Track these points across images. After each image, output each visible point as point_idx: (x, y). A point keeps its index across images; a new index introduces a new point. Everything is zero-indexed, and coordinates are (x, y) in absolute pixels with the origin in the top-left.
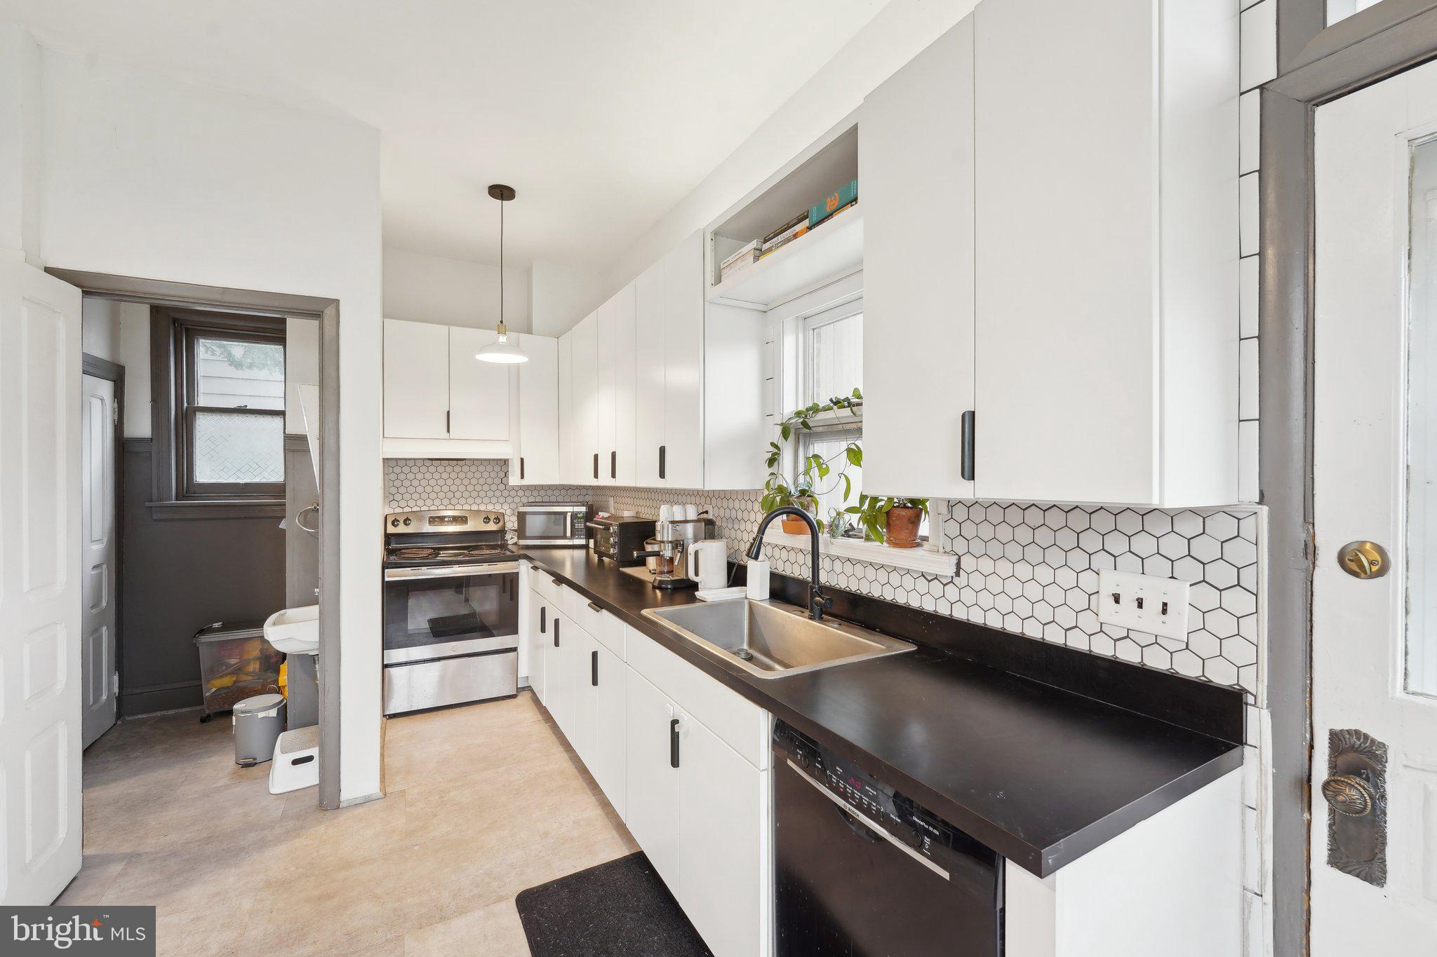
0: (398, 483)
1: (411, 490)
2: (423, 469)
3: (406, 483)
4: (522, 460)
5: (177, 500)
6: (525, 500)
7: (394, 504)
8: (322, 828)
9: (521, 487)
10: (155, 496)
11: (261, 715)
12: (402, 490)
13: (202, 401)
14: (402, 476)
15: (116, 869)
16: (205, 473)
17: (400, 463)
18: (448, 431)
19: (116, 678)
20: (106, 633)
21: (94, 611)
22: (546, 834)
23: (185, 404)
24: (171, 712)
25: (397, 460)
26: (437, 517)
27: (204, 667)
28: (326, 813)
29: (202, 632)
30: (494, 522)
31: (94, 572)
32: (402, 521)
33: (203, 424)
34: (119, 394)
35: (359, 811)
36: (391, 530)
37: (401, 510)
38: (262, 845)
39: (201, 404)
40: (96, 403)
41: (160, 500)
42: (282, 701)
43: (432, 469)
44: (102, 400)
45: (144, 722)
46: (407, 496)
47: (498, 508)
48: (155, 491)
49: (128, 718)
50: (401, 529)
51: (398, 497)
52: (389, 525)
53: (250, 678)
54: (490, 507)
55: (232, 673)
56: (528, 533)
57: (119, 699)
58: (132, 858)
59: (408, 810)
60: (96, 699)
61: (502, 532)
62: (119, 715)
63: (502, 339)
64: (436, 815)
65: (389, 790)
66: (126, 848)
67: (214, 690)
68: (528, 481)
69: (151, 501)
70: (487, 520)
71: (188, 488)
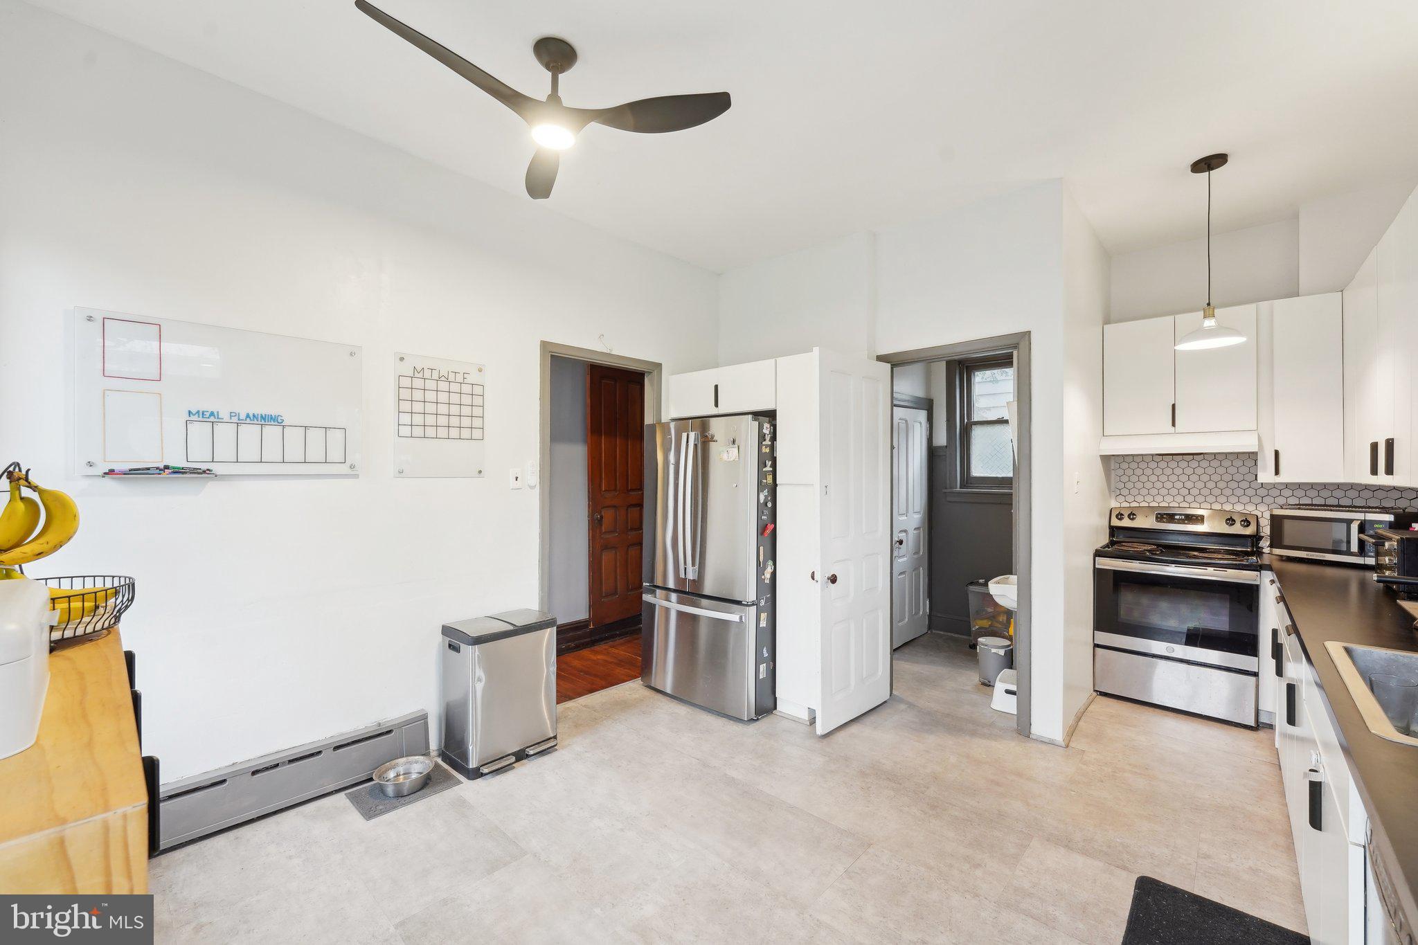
0: (1125, 479)
1: (1139, 485)
2: (1153, 465)
3: (1134, 478)
4: (1277, 453)
5: (961, 488)
6: (1281, 501)
7: (1121, 499)
8: (1013, 744)
9: (1274, 486)
10: (948, 486)
11: (994, 650)
12: (1130, 485)
13: (976, 417)
14: (1129, 472)
15: (903, 707)
16: (977, 471)
17: (1128, 459)
18: (1174, 424)
19: (928, 602)
20: (923, 572)
21: (916, 556)
22: (1207, 857)
23: (966, 421)
24: (956, 636)
25: (1123, 456)
26: (1165, 514)
27: (972, 609)
28: (1019, 736)
29: (972, 583)
30: (1241, 525)
31: (915, 532)
32: (1126, 516)
33: (978, 434)
34: (930, 419)
35: (1044, 747)
36: (1116, 522)
37: (1128, 505)
38: (973, 734)
39: (976, 420)
40: (917, 426)
41: (951, 488)
42: (1009, 646)
43: (1163, 465)
44: (921, 423)
45: (941, 636)
46: (1134, 492)
47: (1250, 509)
48: (948, 482)
49: (934, 631)
50: (1126, 523)
51: (1125, 492)
52: (1114, 517)
53: (1000, 626)
54: (1239, 508)
55: (988, 618)
56: (1286, 542)
57: (930, 616)
58: (911, 706)
59: (1080, 765)
60: (917, 613)
61: (1256, 538)
62: (930, 627)
63: (1209, 323)
64: (1102, 782)
65: (1072, 744)
66: (911, 699)
67: (977, 627)
68: (1284, 478)
69: (946, 488)
70: (1230, 521)
71: (968, 480)
